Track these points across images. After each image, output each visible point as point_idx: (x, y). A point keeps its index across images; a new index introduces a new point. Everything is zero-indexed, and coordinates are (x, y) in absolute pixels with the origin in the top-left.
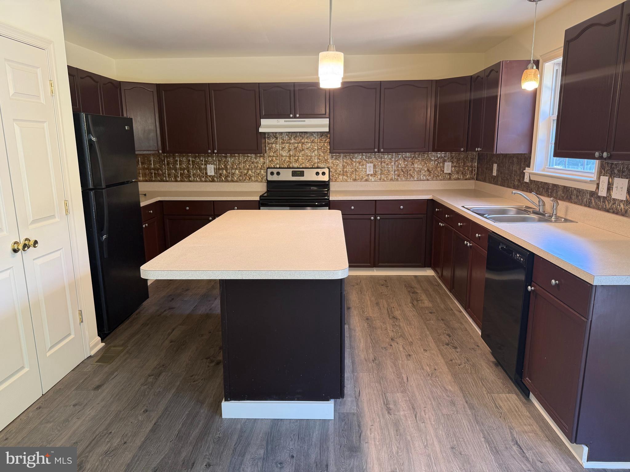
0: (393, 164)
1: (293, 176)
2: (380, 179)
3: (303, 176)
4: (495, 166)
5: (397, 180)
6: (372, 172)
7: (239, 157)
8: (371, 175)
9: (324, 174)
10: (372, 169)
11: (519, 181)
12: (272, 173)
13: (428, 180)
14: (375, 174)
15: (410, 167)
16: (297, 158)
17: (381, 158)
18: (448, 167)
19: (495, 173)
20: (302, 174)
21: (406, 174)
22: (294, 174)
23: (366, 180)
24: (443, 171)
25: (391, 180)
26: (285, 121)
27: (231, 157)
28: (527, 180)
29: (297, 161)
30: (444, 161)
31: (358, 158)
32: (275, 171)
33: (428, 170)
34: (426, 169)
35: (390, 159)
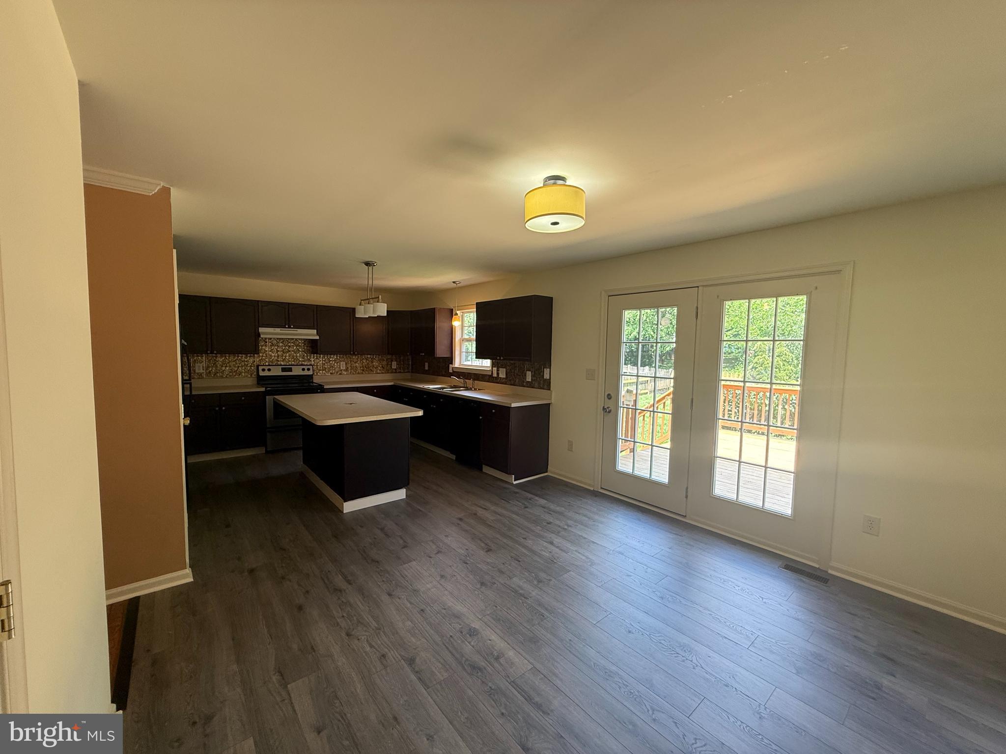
0: (359, 362)
1: (282, 371)
2: (351, 373)
3: (291, 371)
4: (427, 364)
5: (362, 373)
6: (344, 368)
7: (229, 356)
8: (344, 370)
9: (308, 369)
10: (344, 366)
11: (445, 372)
12: (263, 370)
13: (382, 373)
14: (347, 370)
15: (371, 364)
16: (284, 357)
17: (351, 358)
18: (394, 365)
19: (427, 368)
20: (290, 370)
21: (367, 369)
22: (284, 370)
23: (340, 374)
24: (392, 367)
25: (359, 373)
26: (281, 330)
27: (221, 357)
28: (451, 371)
29: (284, 360)
30: (392, 361)
31: (333, 358)
32: (266, 368)
33: (382, 367)
34: (381, 366)
35: (357, 359)
